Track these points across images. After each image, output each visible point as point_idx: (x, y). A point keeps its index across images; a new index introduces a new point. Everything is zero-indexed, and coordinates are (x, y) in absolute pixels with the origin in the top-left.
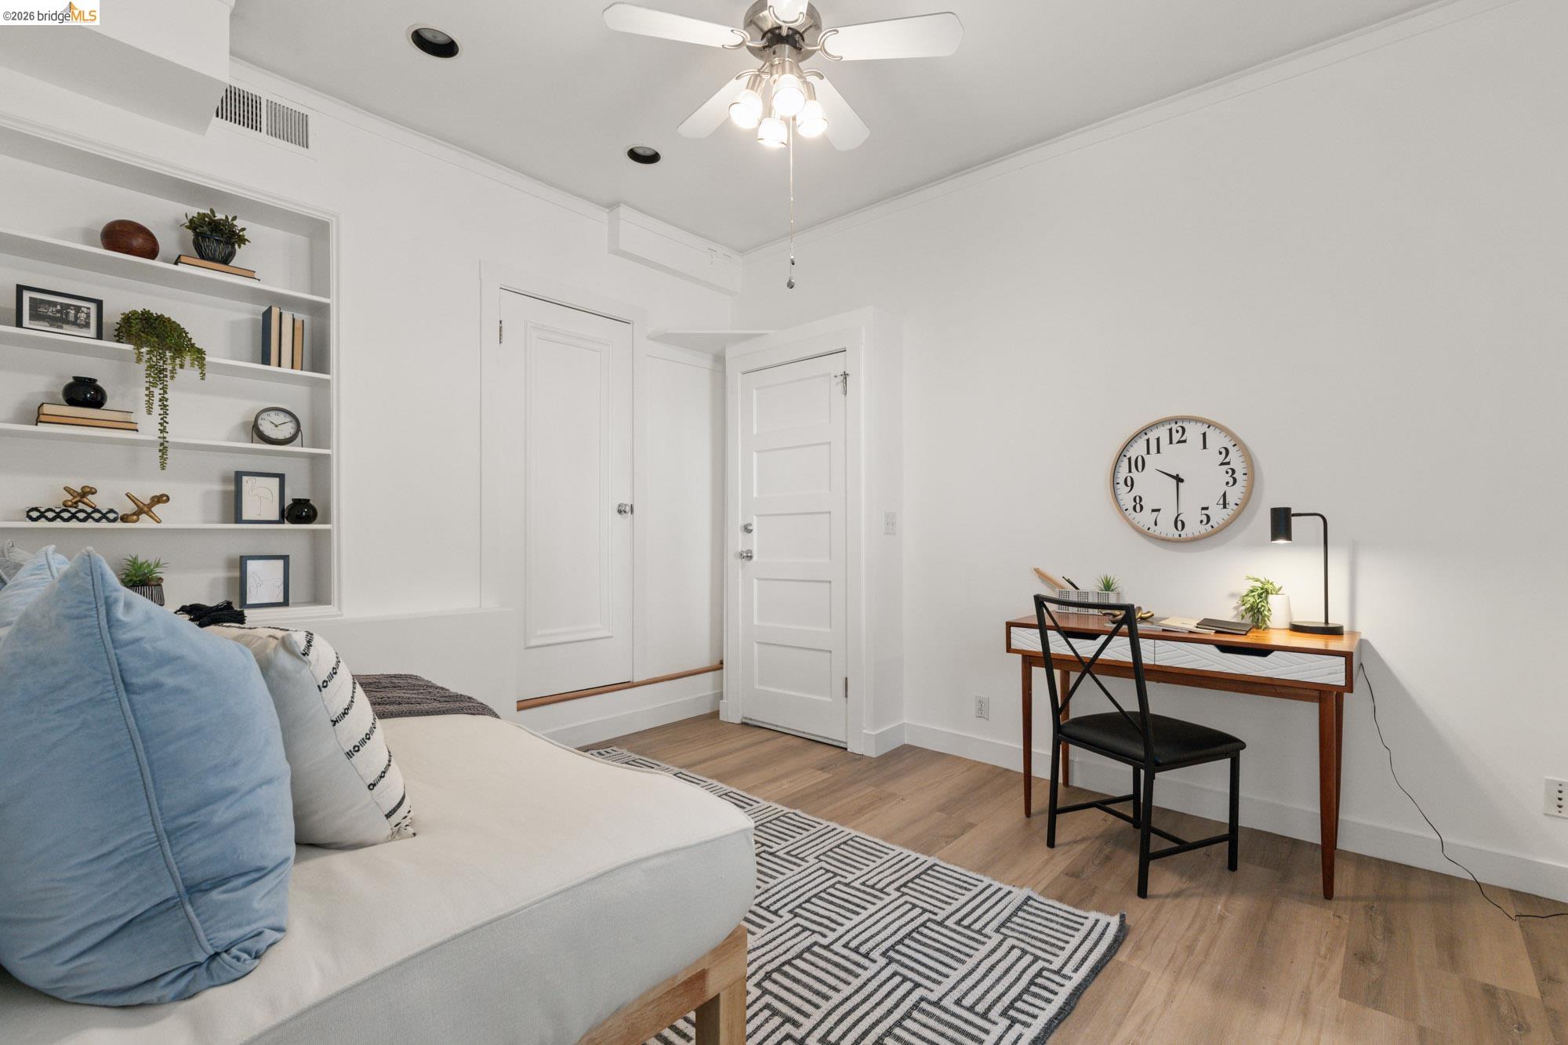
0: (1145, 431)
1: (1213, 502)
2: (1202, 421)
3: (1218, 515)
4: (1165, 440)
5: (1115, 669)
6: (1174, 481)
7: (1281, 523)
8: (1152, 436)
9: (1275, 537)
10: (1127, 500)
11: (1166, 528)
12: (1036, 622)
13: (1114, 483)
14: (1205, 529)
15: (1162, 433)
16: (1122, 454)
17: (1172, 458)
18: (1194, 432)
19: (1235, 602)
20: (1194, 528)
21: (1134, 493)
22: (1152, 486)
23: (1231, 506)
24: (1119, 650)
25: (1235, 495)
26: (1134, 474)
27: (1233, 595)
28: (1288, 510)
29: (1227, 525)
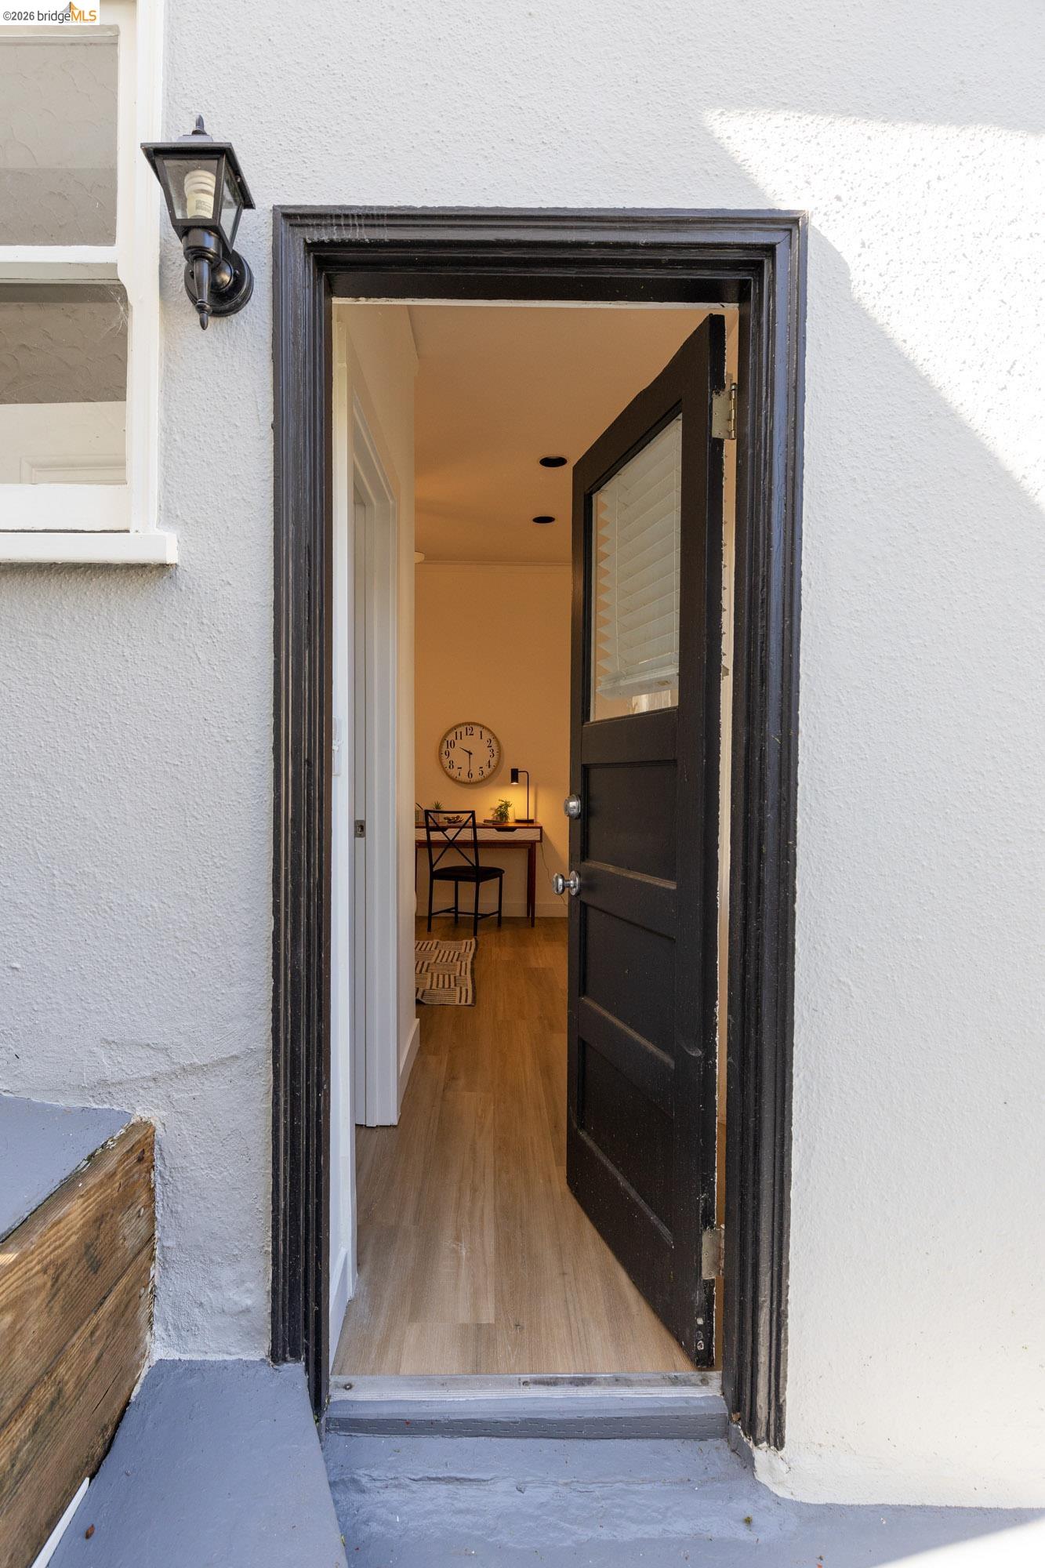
0: (455, 728)
1: (484, 764)
2: (481, 726)
3: (487, 771)
4: (464, 733)
5: (465, 844)
6: (468, 754)
7: (515, 775)
8: (458, 730)
9: (512, 781)
10: (446, 764)
11: (464, 777)
12: (425, 825)
13: (440, 754)
14: (480, 778)
15: (463, 729)
16: (444, 739)
17: (466, 742)
18: (477, 730)
19: (492, 812)
20: (476, 777)
21: (450, 759)
22: (457, 756)
23: (492, 767)
24: (466, 835)
25: (493, 761)
26: (450, 749)
27: (492, 809)
28: (517, 770)
29: (490, 776)
